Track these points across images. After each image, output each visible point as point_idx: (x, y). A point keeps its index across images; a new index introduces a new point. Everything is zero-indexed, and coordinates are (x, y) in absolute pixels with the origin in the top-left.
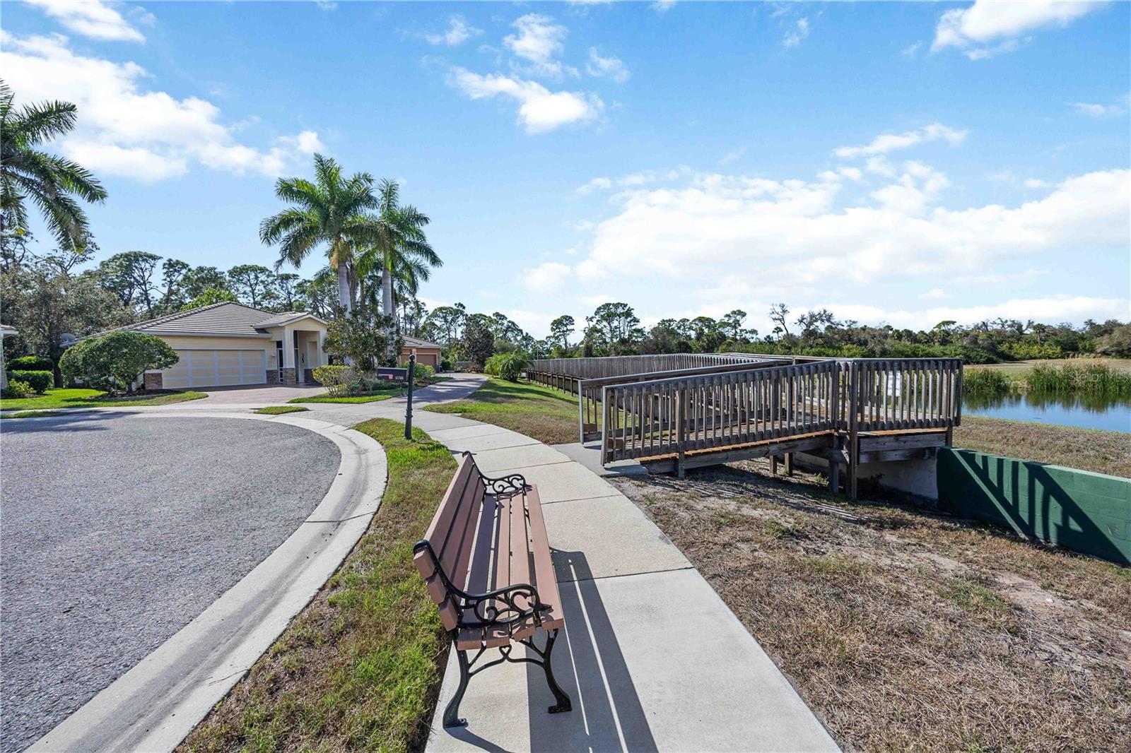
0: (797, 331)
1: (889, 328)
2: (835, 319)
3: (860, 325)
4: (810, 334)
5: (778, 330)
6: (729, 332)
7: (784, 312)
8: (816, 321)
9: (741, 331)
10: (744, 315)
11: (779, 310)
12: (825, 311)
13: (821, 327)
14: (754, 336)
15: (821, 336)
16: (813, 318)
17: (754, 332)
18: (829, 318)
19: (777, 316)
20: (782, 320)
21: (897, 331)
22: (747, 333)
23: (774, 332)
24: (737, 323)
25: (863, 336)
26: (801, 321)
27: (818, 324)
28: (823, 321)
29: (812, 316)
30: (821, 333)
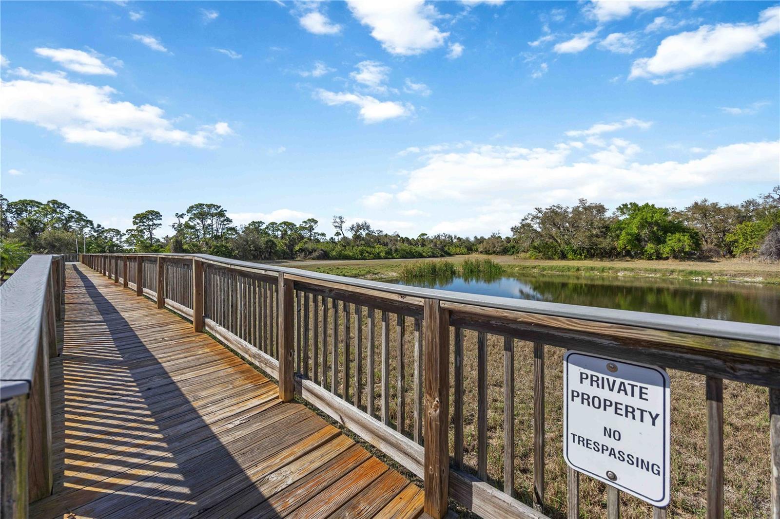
0: (350, 235)
1: (398, 236)
2: (372, 229)
3: (384, 233)
4: (357, 237)
5: (338, 234)
6: (306, 234)
7: (342, 222)
8: (360, 229)
9: (315, 233)
10: (316, 222)
11: (338, 220)
12: (365, 223)
13: (364, 233)
14: (323, 237)
15: (363, 239)
16: (359, 227)
17: (323, 234)
18: (368, 227)
19: (337, 224)
20: (340, 227)
21: (402, 238)
22: (318, 235)
23: (335, 235)
24: (311, 229)
25: (386, 240)
26: (352, 229)
27: (361, 231)
28: (364, 229)
29: (358, 226)
30: (363, 237)
